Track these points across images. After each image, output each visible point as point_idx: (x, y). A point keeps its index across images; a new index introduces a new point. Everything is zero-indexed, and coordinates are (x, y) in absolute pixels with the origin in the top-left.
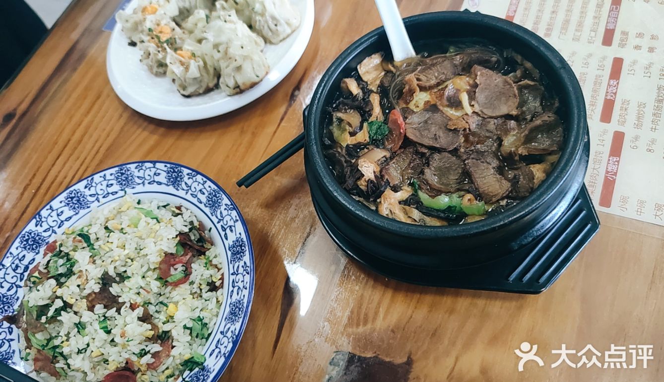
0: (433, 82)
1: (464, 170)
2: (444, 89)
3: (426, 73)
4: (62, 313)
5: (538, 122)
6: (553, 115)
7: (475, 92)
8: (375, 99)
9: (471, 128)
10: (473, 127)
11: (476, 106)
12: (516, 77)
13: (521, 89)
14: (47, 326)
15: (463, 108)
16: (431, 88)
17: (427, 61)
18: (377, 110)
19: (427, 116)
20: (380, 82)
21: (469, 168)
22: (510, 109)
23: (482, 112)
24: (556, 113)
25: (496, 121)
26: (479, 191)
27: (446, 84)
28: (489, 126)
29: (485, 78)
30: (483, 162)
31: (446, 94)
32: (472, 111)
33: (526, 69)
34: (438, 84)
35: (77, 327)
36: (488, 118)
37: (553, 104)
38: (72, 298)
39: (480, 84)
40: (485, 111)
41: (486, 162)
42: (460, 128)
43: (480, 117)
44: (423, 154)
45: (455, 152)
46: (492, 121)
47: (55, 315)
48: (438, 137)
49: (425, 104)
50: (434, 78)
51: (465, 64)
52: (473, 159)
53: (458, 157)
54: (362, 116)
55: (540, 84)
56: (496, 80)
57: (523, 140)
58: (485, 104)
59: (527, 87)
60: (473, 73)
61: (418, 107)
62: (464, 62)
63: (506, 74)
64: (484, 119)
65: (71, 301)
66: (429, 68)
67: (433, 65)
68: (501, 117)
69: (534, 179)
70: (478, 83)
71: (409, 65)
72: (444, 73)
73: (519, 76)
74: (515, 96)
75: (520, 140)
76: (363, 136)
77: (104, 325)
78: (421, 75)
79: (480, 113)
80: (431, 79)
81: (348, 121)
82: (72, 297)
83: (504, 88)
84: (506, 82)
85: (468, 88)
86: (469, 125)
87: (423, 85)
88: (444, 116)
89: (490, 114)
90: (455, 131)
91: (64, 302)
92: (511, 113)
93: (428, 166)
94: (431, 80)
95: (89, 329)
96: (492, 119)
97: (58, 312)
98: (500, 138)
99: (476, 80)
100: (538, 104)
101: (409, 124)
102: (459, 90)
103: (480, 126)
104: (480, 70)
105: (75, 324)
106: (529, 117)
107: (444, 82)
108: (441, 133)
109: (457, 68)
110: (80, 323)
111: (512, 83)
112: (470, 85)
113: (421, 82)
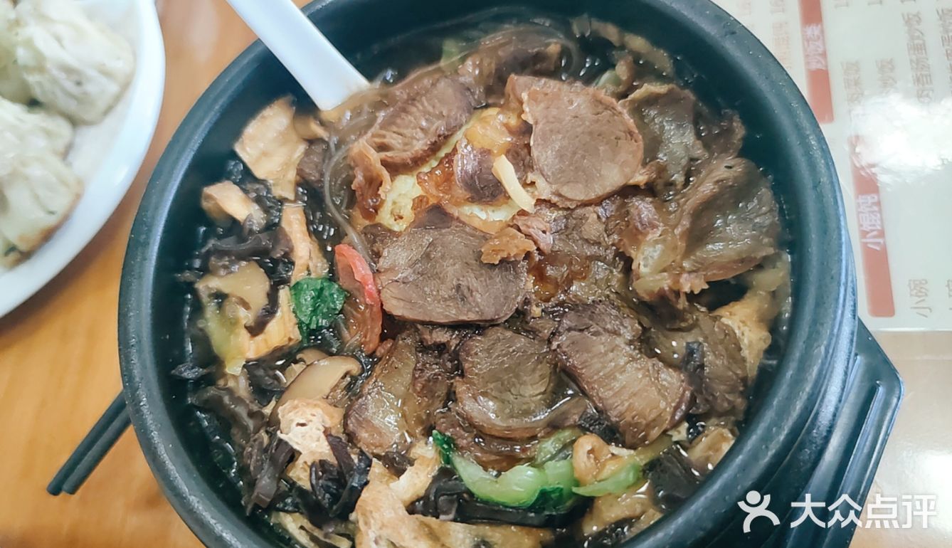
0: (420, 145)
1: (556, 365)
2: (449, 158)
3: (399, 127)
5: (706, 188)
6: (739, 160)
7: (528, 146)
8: (294, 221)
9: (542, 246)
10: (547, 241)
11: (541, 183)
12: (617, 82)
13: (638, 109)
15: (509, 197)
16: (418, 161)
17: (398, 93)
18: (303, 249)
19: (428, 238)
20: (298, 174)
21: (567, 359)
22: (627, 170)
23: (560, 195)
24: (743, 153)
25: (600, 210)
26: (608, 418)
27: (453, 140)
28: (586, 227)
29: (542, 105)
30: (596, 334)
31: (458, 169)
32: (534, 202)
33: (637, 56)
34: (434, 148)
36: (577, 207)
37: (728, 132)
39: (536, 123)
40: (566, 191)
41: (605, 329)
42: (514, 256)
43: (560, 209)
44: (441, 348)
45: (519, 320)
46: (591, 213)
48: (466, 292)
49: (414, 208)
50: (421, 135)
51: (488, 76)
52: (569, 329)
53: (532, 332)
54: (270, 272)
55: (680, 87)
56: (571, 102)
57: (682, 245)
58: (562, 171)
59: (651, 101)
60: (512, 97)
61: (401, 218)
62: (486, 72)
63: (590, 78)
64: (571, 212)
66: (404, 110)
67: (412, 100)
68: (609, 196)
69: (740, 349)
70: (531, 121)
71: (357, 112)
72: (441, 116)
73: (624, 78)
74: (631, 133)
75: (675, 248)
76: (281, 330)
78: (388, 134)
79: (555, 199)
80: (413, 138)
81: (239, 295)
83: (598, 121)
84: (598, 102)
85: (509, 139)
86: (536, 243)
87: (398, 160)
88: (467, 229)
89: (582, 197)
90: (506, 264)
92: (632, 182)
93: (462, 375)
94: (415, 142)
96: (591, 208)
98: (623, 253)
99: (523, 116)
100: (689, 138)
101: (386, 270)
102: (489, 152)
103: (565, 232)
104: (527, 87)
106: (678, 178)
107: (447, 137)
108: (471, 280)
109: (473, 94)
111: (614, 100)
112: (511, 132)
113: (389, 154)
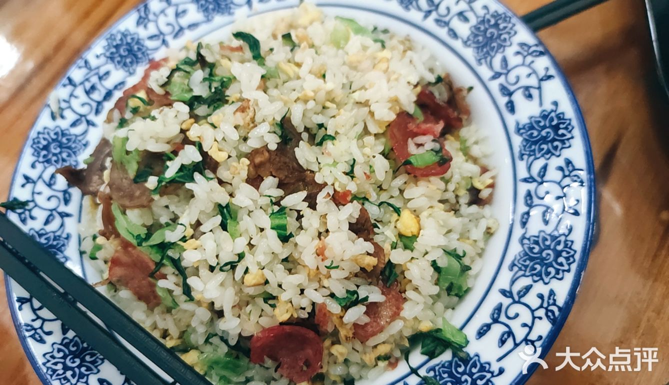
4: (197, 176)
14: (156, 197)
35: (222, 214)
38: (220, 150)
47: (179, 177)
65: (218, 156)
77: (278, 222)
82: (220, 147)
91: (204, 154)
95: (246, 223)
97: (187, 172)
105: (220, 205)
110: (227, 206)
